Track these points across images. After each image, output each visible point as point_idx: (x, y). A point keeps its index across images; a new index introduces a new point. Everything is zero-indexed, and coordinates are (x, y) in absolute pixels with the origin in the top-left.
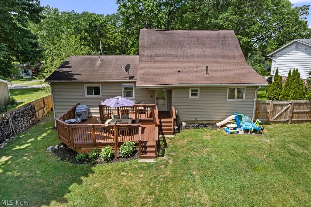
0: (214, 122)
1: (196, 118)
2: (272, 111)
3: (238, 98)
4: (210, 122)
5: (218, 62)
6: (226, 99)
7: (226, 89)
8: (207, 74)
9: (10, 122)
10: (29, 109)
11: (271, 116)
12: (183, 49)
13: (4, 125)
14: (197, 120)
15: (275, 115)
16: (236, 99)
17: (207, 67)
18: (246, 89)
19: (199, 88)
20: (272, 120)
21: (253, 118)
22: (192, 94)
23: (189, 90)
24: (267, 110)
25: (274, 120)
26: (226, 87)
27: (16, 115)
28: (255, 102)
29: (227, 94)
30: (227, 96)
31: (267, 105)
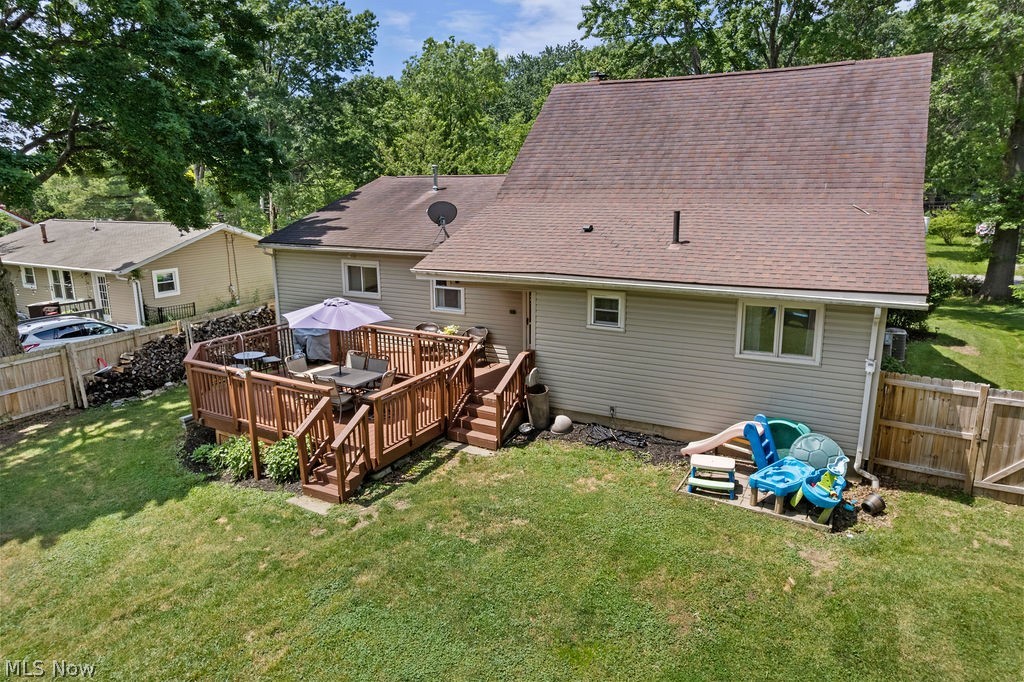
0: (682, 437)
1: (612, 409)
2: (985, 436)
3: (787, 349)
4: (667, 434)
5: (783, 196)
6: (730, 351)
7: (730, 306)
8: (676, 240)
9: (187, 341)
10: (254, 317)
11: (981, 464)
12: (667, 146)
13: (171, 347)
14: (619, 415)
15: (1008, 461)
16: (776, 356)
17: (677, 214)
18: (826, 317)
19: (624, 294)
20: (987, 482)
21: (860, 449)
22: (600, 317)
23: (586, 297)
24: (960, 429)
25: (1001, 481)
26: (732, 301)
27: (208, 328)
28: (869, 379)
29: (735, 329)
30: (734, 335)
31: (963, 404)
